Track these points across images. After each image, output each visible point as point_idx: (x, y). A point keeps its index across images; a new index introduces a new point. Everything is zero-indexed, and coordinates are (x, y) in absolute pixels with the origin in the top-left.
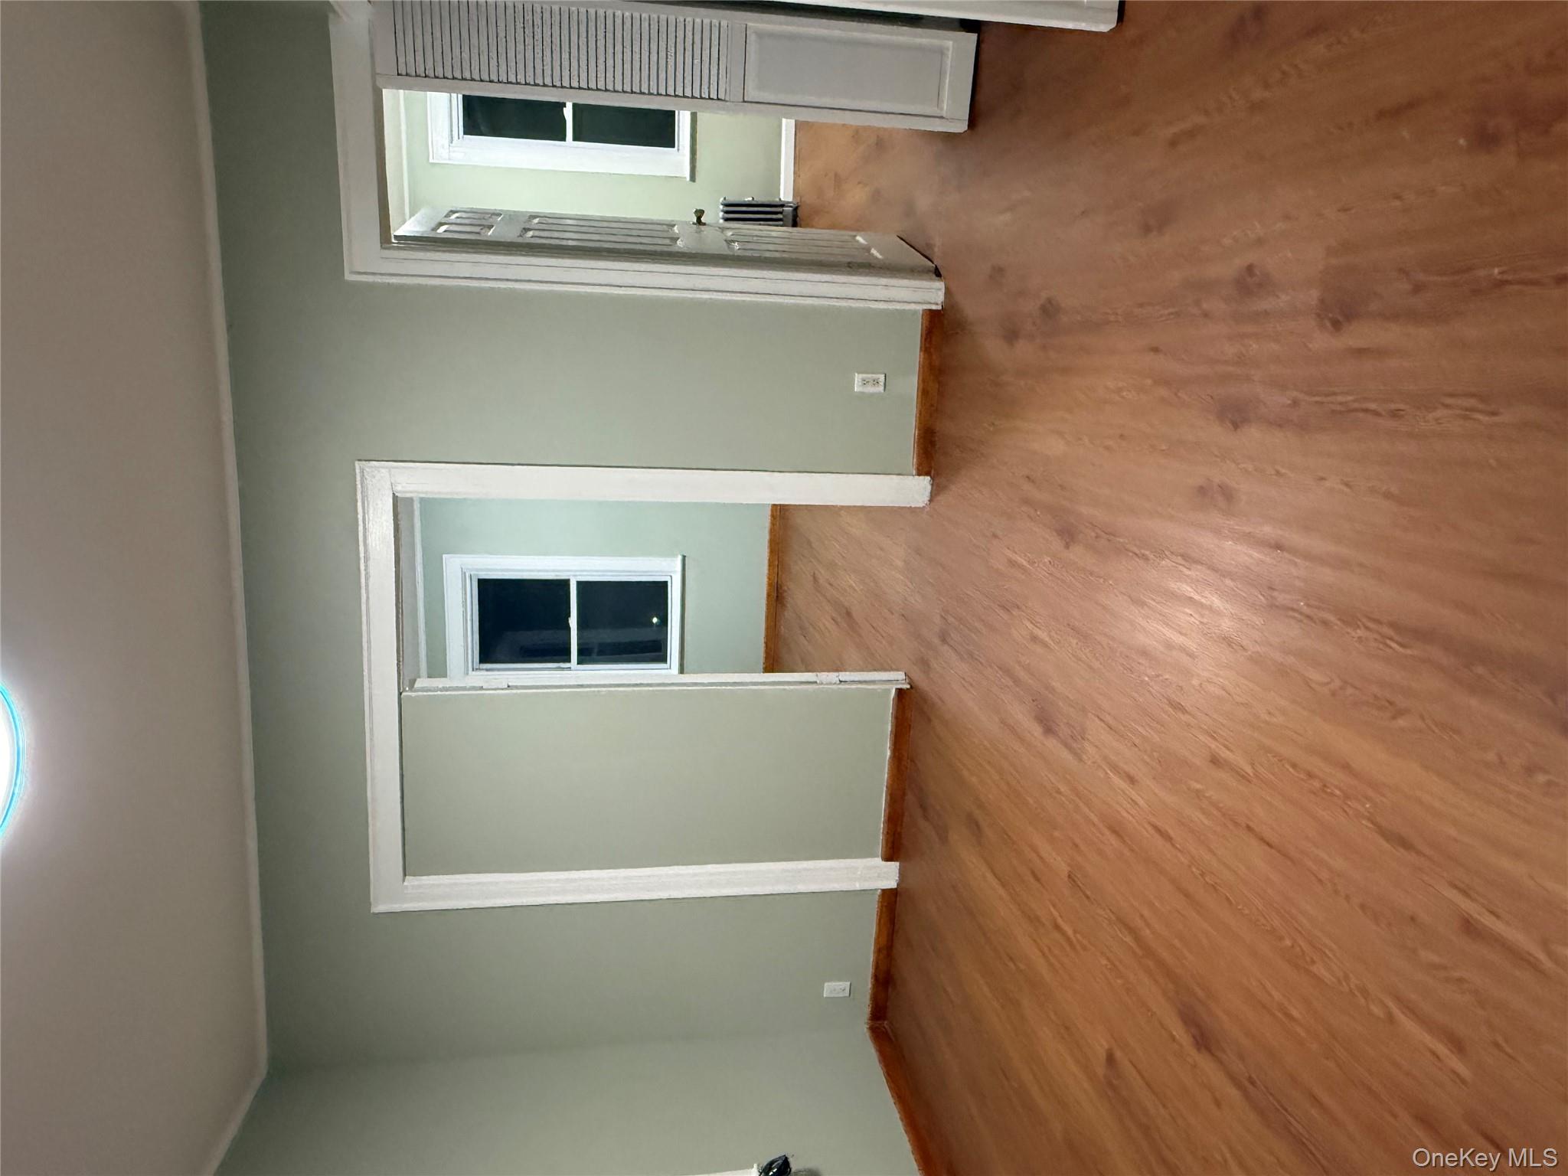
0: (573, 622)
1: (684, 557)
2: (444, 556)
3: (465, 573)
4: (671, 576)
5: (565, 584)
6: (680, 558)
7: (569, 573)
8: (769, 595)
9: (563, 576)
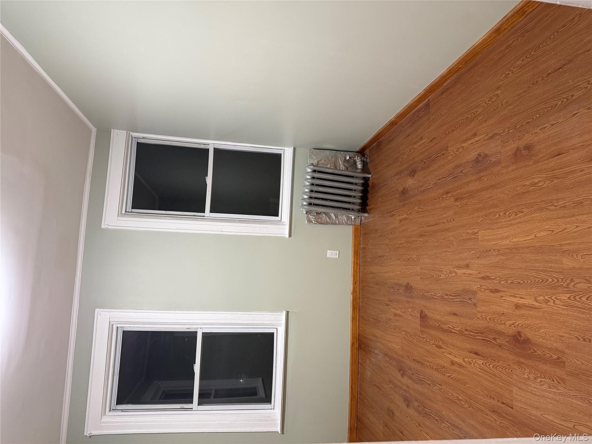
0: (197, 368)
1: (288, 313)
2: (97, 310)
3: (113, 325)
4: (277, 328)
5: (194, 334)
6: (284, 313)
7: (196, 326)
8: (353, 344)
9: (191, 328)
